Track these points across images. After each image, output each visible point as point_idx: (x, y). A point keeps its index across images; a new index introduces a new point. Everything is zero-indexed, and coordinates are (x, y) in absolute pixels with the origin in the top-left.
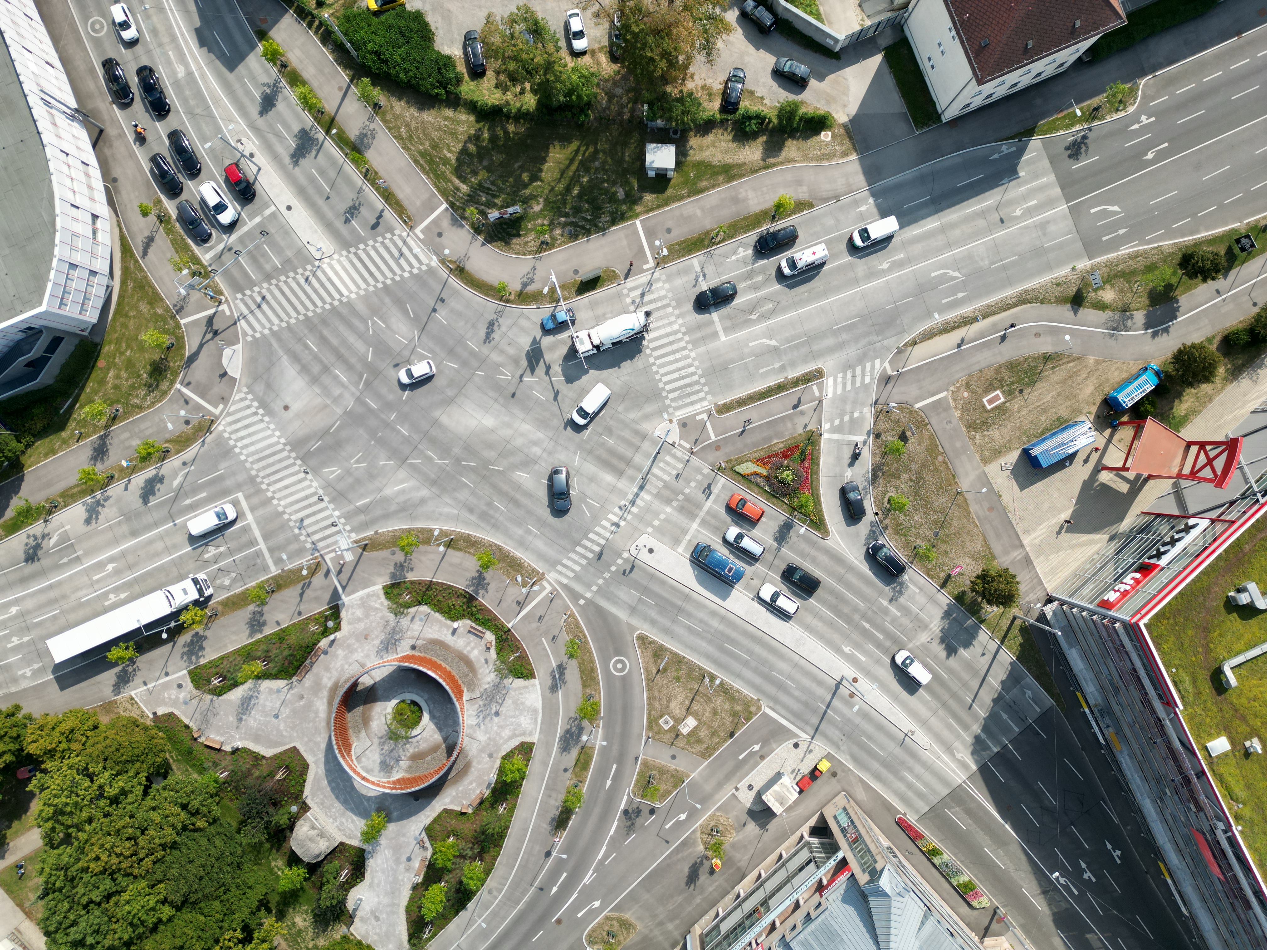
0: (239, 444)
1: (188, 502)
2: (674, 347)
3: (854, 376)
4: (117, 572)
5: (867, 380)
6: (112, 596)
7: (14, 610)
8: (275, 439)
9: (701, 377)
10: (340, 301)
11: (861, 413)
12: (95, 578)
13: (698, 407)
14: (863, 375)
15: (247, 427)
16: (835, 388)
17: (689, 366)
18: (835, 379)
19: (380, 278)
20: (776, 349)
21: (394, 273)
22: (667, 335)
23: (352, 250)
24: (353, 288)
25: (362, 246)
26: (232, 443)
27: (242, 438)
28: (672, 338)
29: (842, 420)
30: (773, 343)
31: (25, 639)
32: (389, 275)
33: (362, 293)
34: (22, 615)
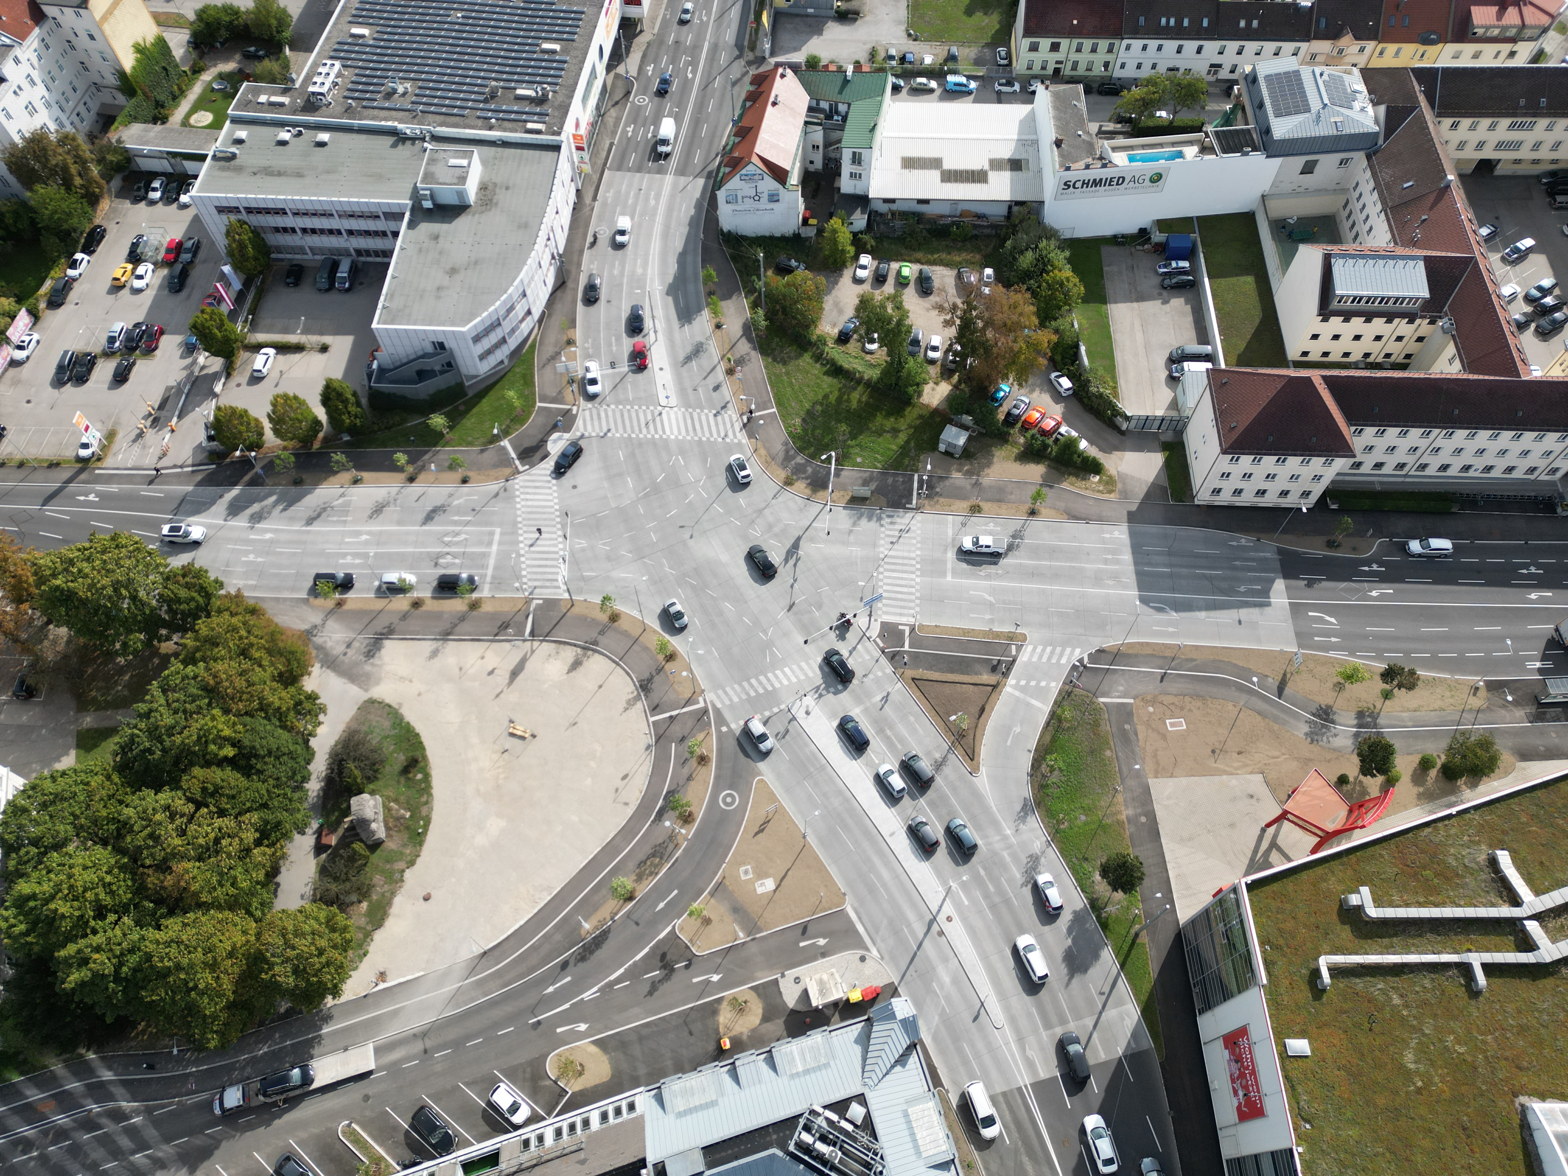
0: (522, 496)
1: (456, 518)
2: (905, 568)
3: (1052, 652)
4: (367, 543)
5: (1063, 661)
6: (349, 557)
7: (268, 536)
8: (551, 504)
9: (917, 598)
10: (661, 436)
11: (1048, 684)
12: (347, 540)
13: (904, 620)
14: (1061, 655)
15: (536, 487)
16: (1032, 655)
17: (911, 587)
18: (1035, 649)
19: (700, 434)
20: (991, 604)
21: (711, 435)
22: (904, 558)
23: (690, 410)
24: (676, 432)
25: (698, 411)
26: (517, 493)
27: (527, 493)
28: (906, 561)
29: (1028, 683)
30: (991, 599)
31: (260, 559)
32: (707, 435)
33: (680, 437)
34: (271, 541)
